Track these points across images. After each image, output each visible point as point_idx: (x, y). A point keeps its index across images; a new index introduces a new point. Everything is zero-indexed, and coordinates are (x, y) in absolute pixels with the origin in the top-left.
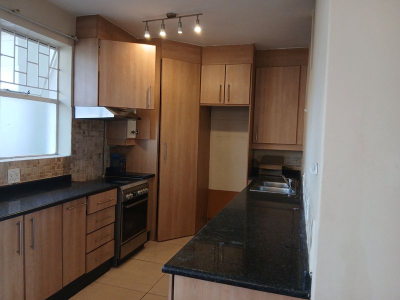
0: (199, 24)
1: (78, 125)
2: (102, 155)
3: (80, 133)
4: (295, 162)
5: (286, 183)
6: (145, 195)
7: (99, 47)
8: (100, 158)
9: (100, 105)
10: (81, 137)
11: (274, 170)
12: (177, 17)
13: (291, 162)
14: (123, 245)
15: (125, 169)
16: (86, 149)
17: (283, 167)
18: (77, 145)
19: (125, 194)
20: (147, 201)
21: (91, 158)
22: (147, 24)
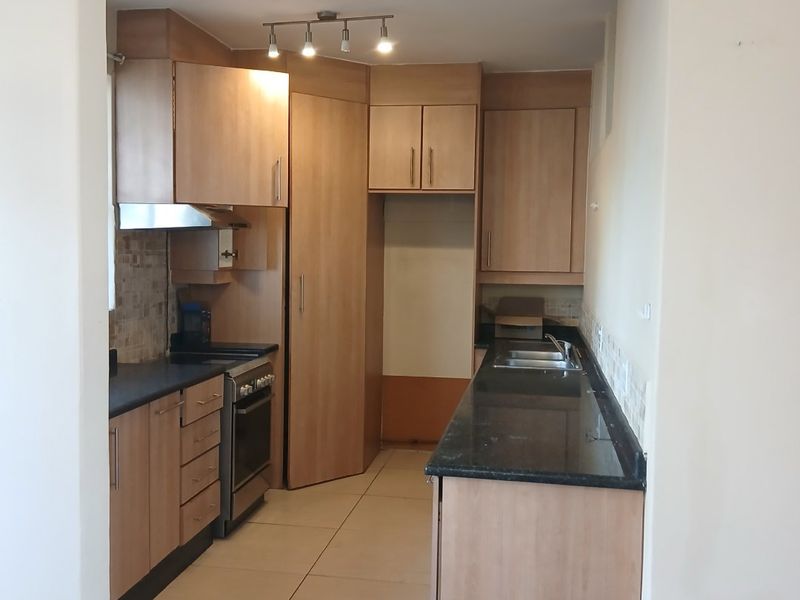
0: (386, 35)
1: (124, 243)
2: (163, 307)
3: (127, 261)
4: (568, 309)
5: (558, 351)
6: (266, 390)
7: (174, 78)
8: (161, 312)
9: (178, 201)
10: (130, 269)
11: (525, 327)
12: (341, 20)
13: (559, 310)
14: (237, 490)
15: (209, 337)
16: (138, 294)
17: (544, 321)
18: (124, 284)
19: (239, 386)
20: (269, 403)
21: (146, 313)
22: (273, 29)
